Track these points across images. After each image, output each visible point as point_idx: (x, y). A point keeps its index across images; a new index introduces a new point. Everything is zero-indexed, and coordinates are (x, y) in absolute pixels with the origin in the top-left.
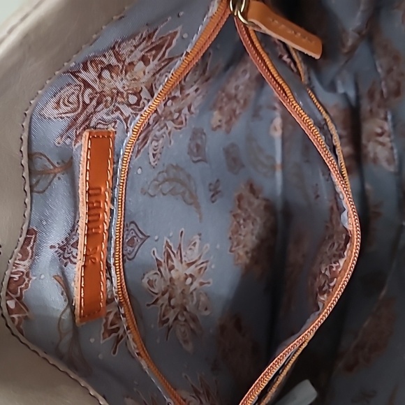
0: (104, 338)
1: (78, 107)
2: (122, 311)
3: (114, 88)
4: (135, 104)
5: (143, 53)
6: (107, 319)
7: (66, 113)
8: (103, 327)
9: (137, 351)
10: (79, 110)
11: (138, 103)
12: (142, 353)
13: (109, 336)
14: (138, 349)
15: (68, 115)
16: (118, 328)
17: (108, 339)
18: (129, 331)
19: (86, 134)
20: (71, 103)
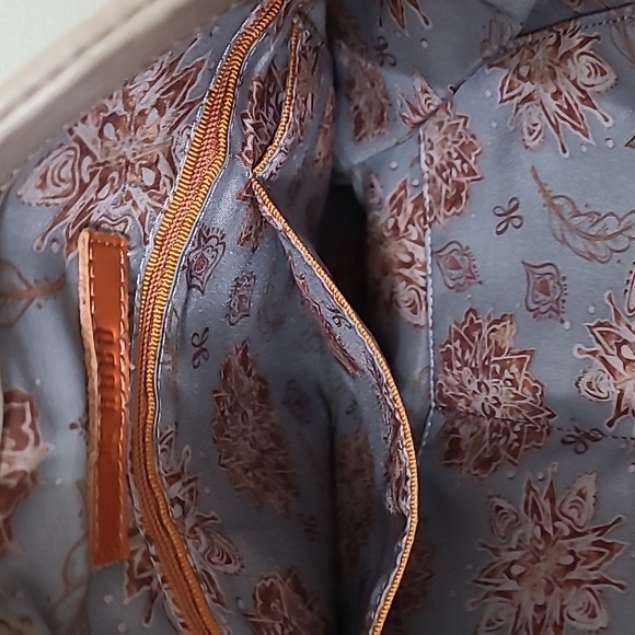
0: (130, 593)
1: (74, 188)
2: (153, 550)
3: (122, 157)
4: (153, 187)
5: (158, 95)
6: (131, 562)
7: (54, 198)
8: (126, 576)
9: (182, 620)
10: (74, 194)
11: (156, 186)
12: (189, 623)
13: (138, 590)
14: (182, 616)
15: (57, 201)
16: (150, 579)
17: (137, 595)
18: (166, 585)
19: (85, 235)
20: (62, 180)
